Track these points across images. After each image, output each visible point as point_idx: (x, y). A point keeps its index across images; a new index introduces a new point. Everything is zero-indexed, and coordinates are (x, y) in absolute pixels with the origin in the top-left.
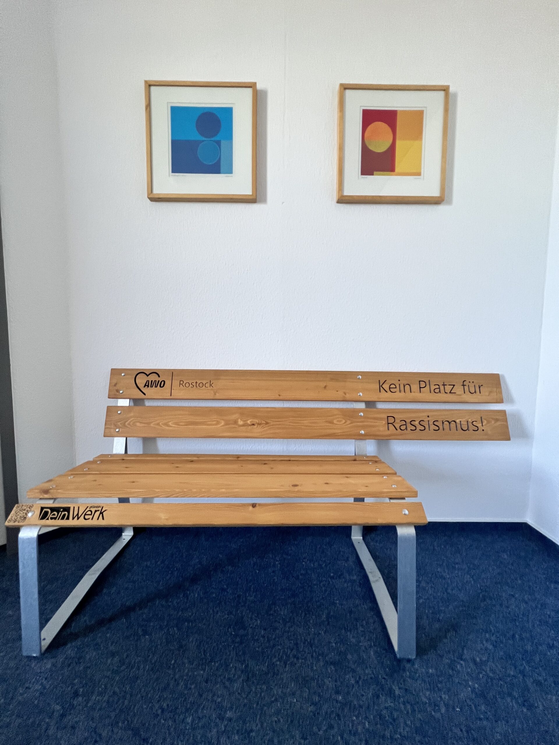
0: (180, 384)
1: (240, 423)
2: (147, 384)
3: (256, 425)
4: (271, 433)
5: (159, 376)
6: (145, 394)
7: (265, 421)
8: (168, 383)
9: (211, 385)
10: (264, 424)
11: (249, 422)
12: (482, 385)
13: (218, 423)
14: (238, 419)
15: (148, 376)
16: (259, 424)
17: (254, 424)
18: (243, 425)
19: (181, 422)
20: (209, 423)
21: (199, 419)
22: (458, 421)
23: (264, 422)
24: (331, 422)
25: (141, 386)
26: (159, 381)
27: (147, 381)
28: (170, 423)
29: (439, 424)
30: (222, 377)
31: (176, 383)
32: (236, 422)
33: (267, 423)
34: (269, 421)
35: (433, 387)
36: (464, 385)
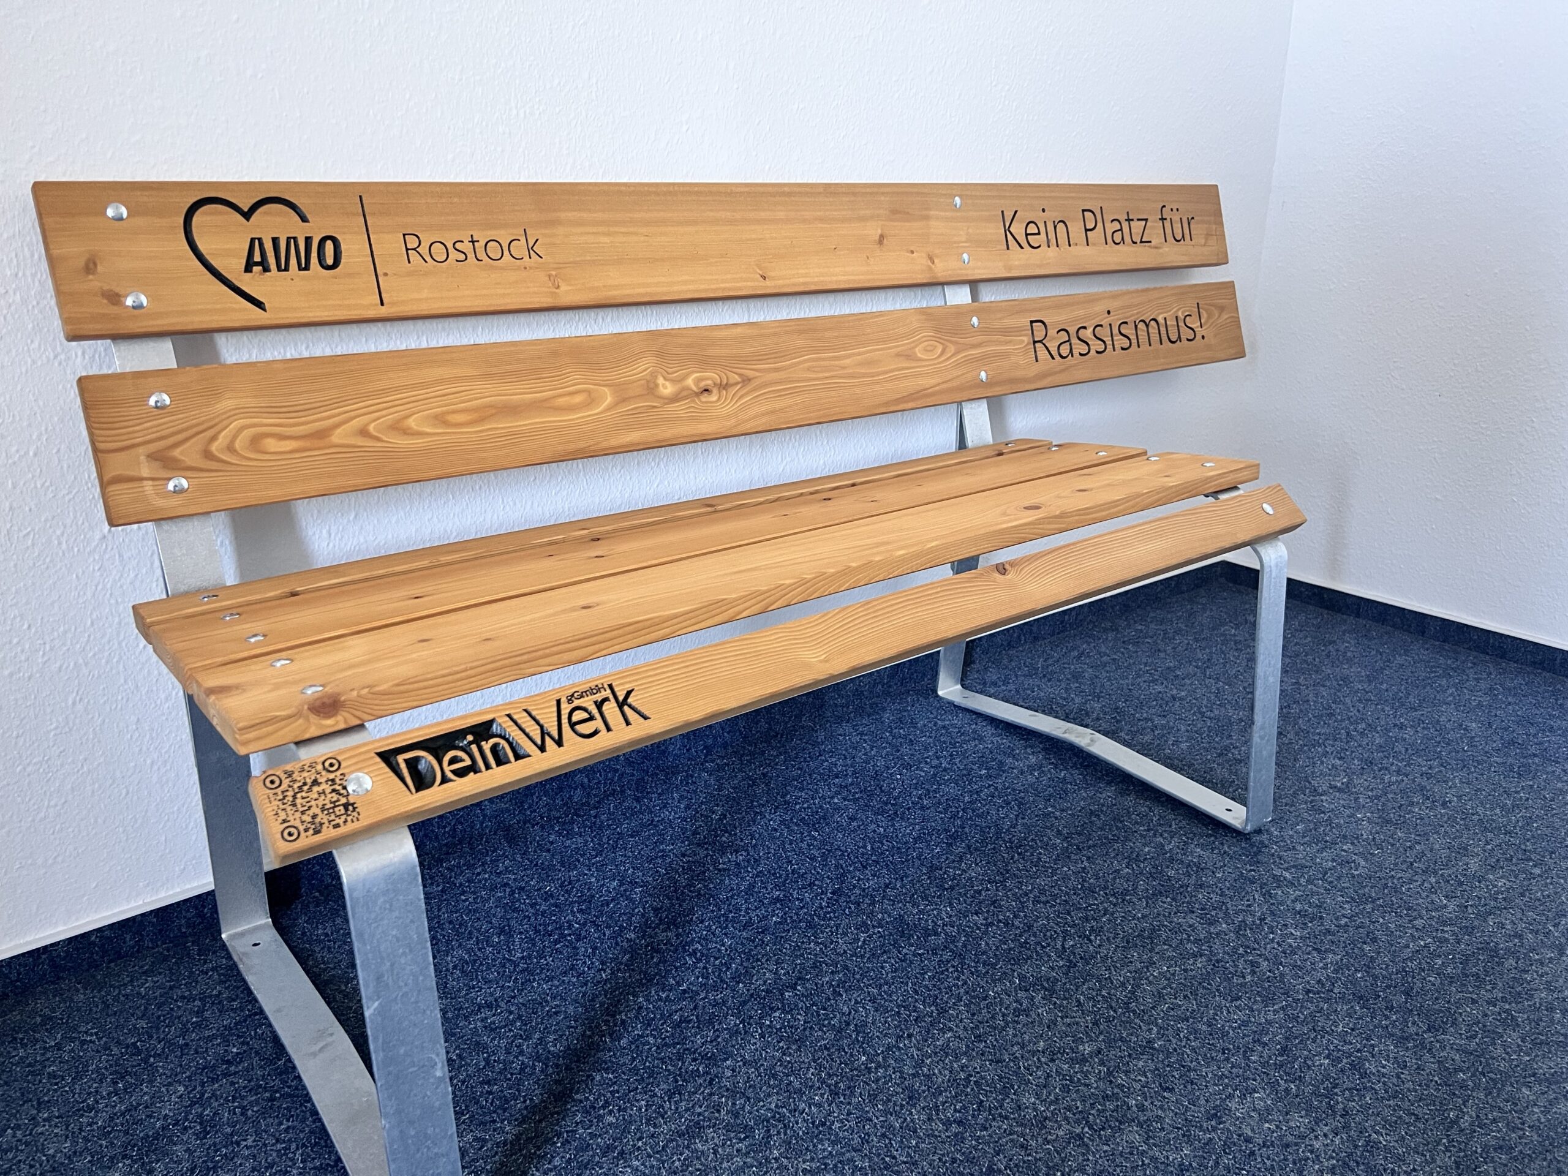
0: (407, 249)
1: (667, 389)
2: (257, 258)
3: (715, 391)
4: (764, 414)
5: (304, 219)
6: (259, 304)
7: (740, 375)
8: (353, 248)
9: (531, 249)
10: (737, 384)
11: (690, 382)
12: (1193, 218)
13: (591, 401)
14: (654, 375)
15: (247, 215)
16: (724, 387)
17: (706, 390)
18: (675, 399)
19: (454, 412)
20: (561, 401)
21: (517, 392)
22: (1161, 319)
23: (738, 378)
24: (909, 357)
25: (232, 266)
26: (308, 240)
27: (252, 240)
28: (412, 423)
29: (1128, 330)
30: (563, 215)
31: (389, 244)
32: (651, 389)
33: (746, 380)
34: (751, 374)
35: (1111, 227)
36: (1163, 219)
